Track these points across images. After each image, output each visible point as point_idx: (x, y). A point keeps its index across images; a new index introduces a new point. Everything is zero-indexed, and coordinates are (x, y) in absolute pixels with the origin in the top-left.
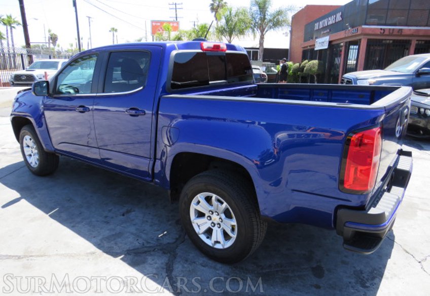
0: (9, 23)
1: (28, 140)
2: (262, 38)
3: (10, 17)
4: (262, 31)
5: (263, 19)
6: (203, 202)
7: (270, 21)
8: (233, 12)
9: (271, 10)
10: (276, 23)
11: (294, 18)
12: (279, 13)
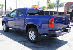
0: (2, 6)
1: (4, 25)
2: (58, 9)
3: (2, 5)
4: (58, 8)
5: (58, 5)
6: (31, 33)
7: (60, 5)
8: (51, 4)
9: (60, 3)
10: (61, 6)
11: (65, 5)
12: (62, 4)
